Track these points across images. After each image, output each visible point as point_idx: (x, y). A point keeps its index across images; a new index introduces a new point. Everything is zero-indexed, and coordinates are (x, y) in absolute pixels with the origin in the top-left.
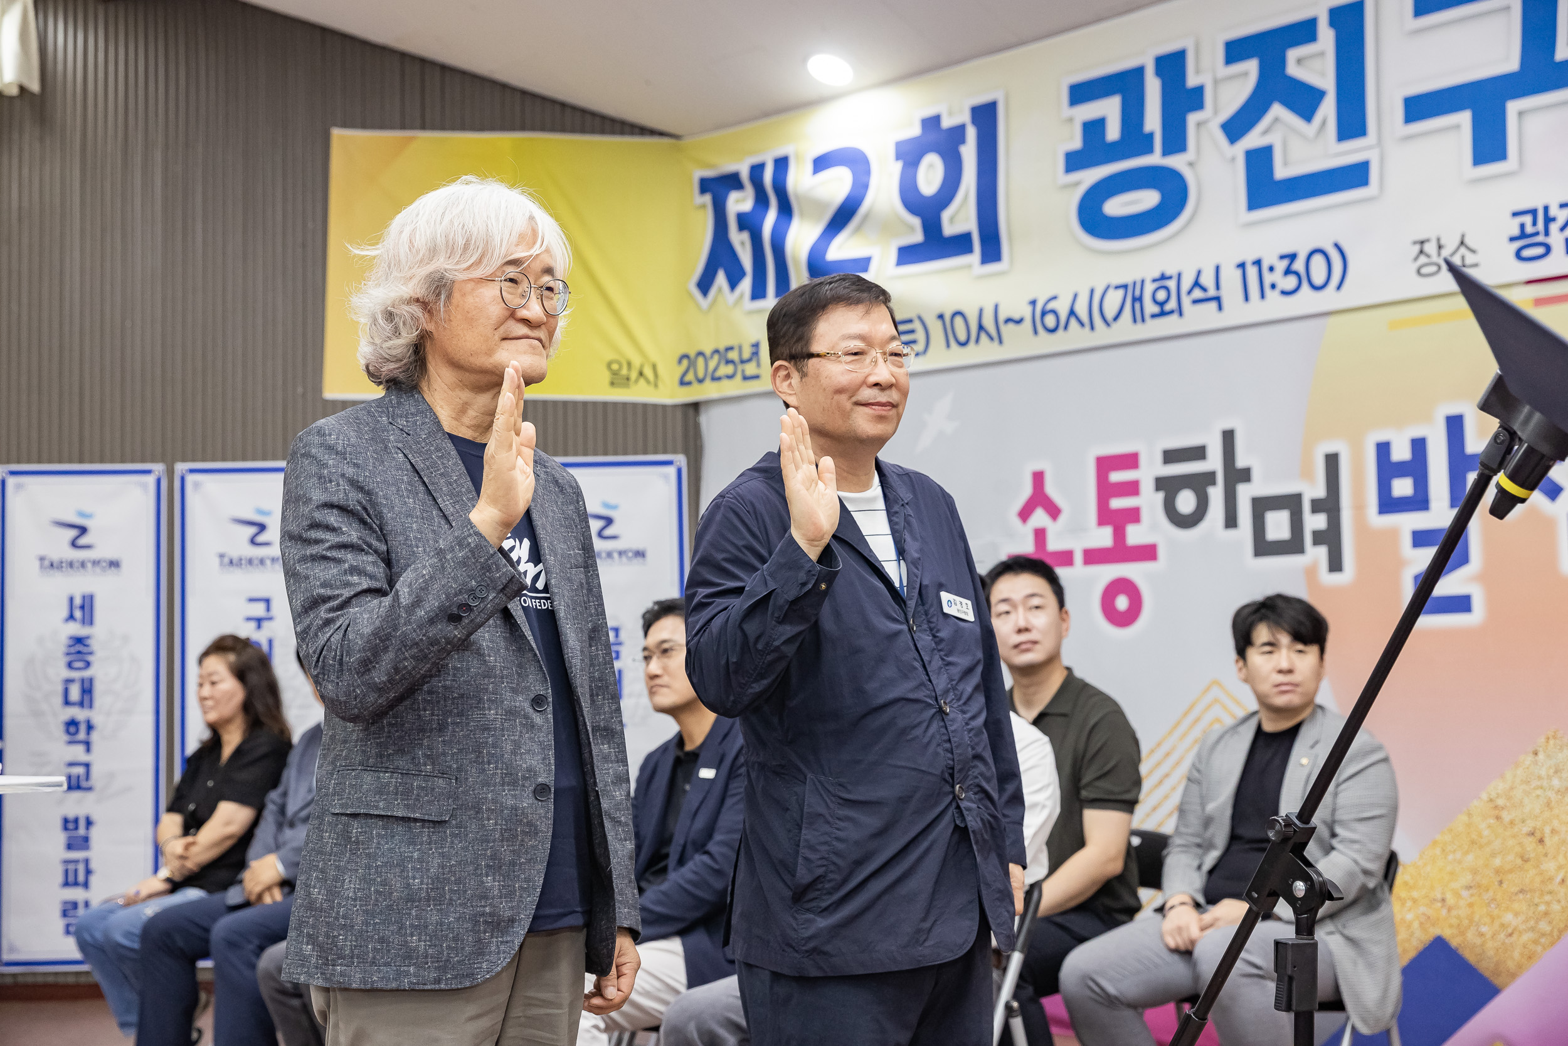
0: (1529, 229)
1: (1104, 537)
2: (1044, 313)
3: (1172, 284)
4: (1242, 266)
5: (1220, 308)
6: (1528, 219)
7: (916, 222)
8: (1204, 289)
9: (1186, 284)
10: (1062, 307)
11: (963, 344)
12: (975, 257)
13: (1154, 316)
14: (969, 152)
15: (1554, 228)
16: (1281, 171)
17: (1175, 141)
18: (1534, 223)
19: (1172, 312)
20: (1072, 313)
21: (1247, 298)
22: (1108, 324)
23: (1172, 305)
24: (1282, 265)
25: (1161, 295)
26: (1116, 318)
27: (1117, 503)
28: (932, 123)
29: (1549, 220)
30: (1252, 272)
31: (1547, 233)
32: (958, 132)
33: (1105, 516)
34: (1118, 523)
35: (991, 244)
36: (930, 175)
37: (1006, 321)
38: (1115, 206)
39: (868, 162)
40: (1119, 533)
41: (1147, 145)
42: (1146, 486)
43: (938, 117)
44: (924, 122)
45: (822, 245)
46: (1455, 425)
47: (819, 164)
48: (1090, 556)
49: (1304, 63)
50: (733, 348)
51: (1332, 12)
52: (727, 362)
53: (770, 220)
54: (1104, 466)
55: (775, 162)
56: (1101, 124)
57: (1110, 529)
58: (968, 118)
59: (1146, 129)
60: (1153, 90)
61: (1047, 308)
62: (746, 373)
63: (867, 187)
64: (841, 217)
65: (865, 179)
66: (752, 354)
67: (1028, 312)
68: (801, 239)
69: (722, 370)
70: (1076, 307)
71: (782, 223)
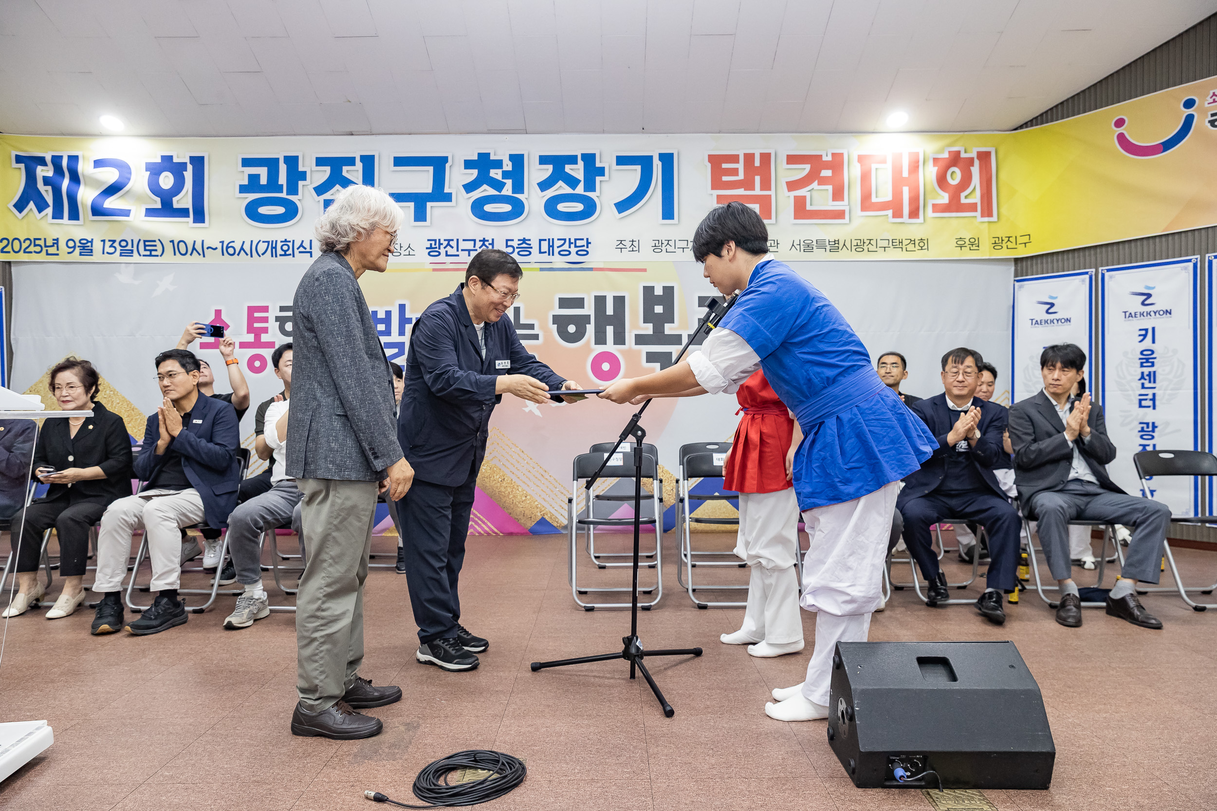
0: (433, 246)
1: (249, 338)
3: (290, 244)
6: (433, 243)
7: (158, 200)
9: (296, 246)
10: (237, 246)
11: (184, 255)
12: (191, 219)
13: (281, 255)
14: (188, 175)
15: (442, 247)
17: (293, 189)
18: (435, 244)
19: (290, 255)
20: (242, 249)
22: (260, 256)
23: (290, 252)
25: (285, 248)
26: (263, 254)
27: (257, 325)
28: (167, 159)
29: (440, 244)
31: (439, 249)
32: (183, 166)
33: (252, 330)
34: (257, 333)
35: (199, 216)
36: (166, 181)
37: (208, 248)
38: (263, 210)
39: (130, 168)
40: (257, 337)
41: (279, 189)
42: (272, 319)
43: (171, 157)
44: (163, 157)
45: (100, 200)
46: (402, 308)
47: (98, 163)
48: (243, 345)
49: (350, 172)
50: (40, 239)
51: (362, 157)
52: (35, 245)
53: (66, 183)
54: (251, 310)
55: (70, 157)
56: (257, 177)
57: (253, 335)
58: (187, 160)
59: (280, 183)
60: (283, 168)
61: (230, 245)
62: (49, 252)
63: (129, 179)
64: (113, 190)
65: (128, 176)
66: (54, 243)
67: (219, 246)
68: (86, 195)
69: (32, 249)
70: (244, 247)
71: (74, 186)
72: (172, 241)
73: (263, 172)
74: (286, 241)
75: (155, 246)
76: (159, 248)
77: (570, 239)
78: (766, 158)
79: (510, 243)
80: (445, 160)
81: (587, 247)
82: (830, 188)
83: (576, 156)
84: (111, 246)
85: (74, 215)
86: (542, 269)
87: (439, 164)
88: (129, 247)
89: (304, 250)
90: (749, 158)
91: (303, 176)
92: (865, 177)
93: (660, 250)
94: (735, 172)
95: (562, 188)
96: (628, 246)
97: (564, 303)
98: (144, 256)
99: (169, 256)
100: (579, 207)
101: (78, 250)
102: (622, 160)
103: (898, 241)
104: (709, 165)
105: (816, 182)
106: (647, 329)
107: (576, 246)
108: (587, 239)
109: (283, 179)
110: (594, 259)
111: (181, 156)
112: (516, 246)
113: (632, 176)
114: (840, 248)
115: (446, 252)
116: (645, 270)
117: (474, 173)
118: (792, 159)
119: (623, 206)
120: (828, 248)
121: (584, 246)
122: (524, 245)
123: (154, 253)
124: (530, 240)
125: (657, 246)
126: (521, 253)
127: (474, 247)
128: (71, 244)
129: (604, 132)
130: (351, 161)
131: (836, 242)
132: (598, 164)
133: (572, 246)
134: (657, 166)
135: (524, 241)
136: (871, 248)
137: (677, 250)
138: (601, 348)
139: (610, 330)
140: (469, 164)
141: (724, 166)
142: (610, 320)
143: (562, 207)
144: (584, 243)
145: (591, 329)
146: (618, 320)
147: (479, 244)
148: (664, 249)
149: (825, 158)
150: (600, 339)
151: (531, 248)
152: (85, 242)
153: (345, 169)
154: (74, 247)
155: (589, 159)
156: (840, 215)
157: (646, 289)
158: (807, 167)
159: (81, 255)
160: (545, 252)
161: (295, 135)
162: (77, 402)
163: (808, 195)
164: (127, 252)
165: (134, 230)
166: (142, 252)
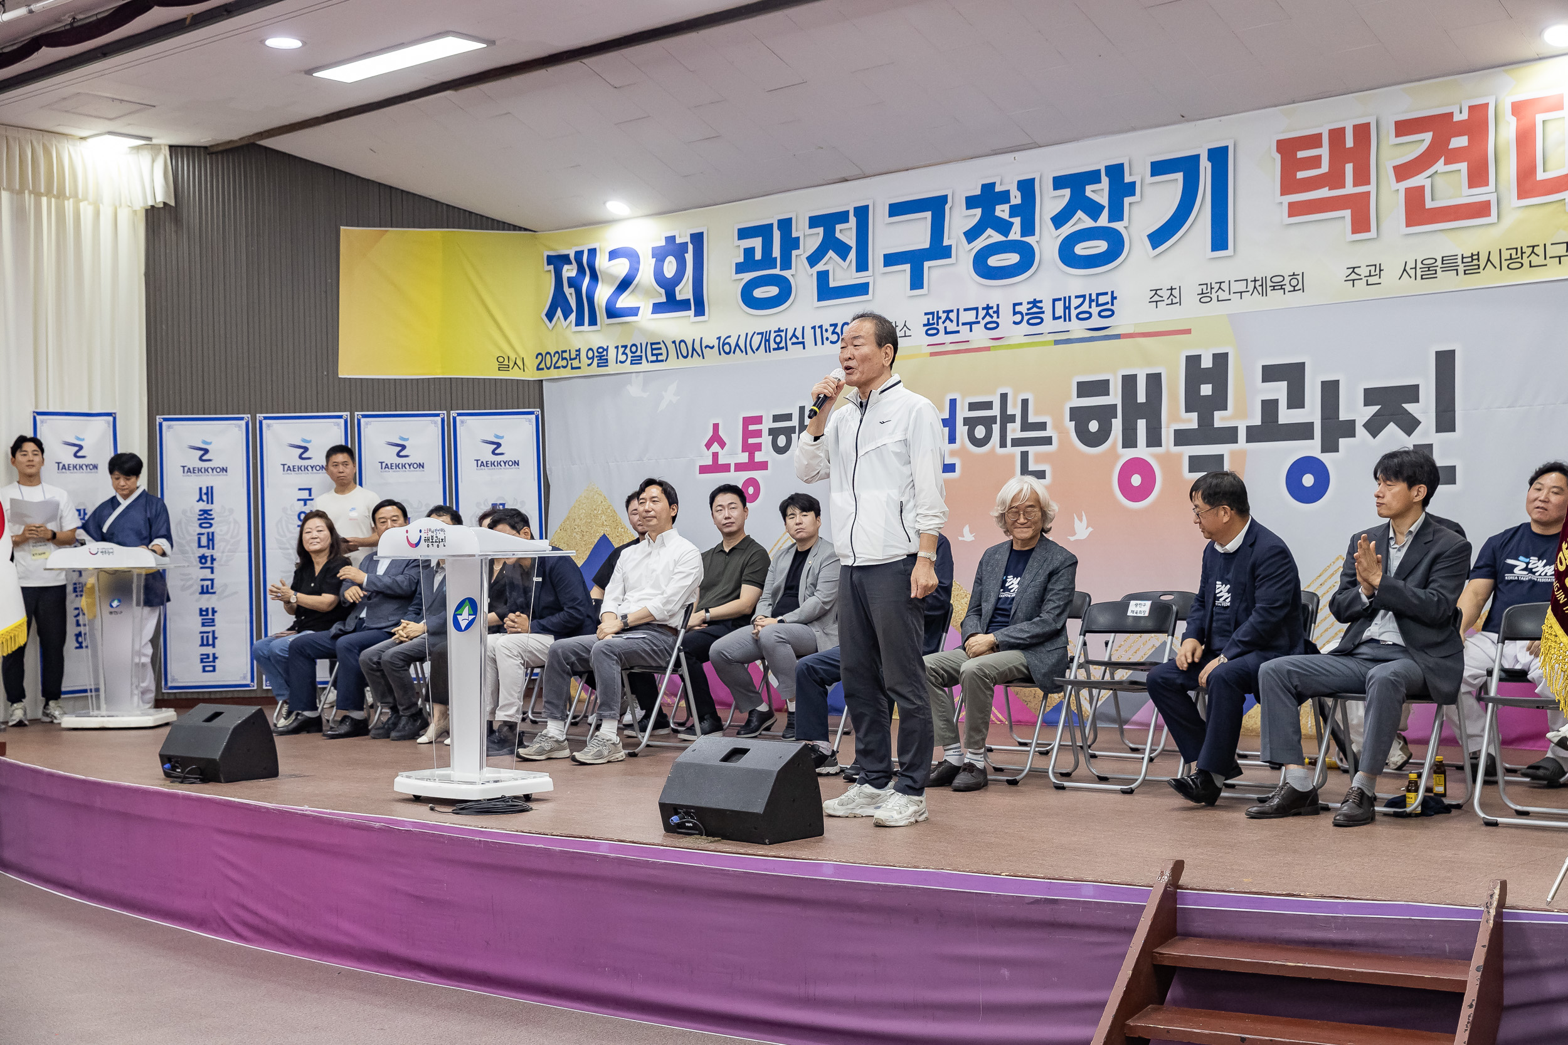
0: (931, 322)
1: (744, 458)
2: (724, 345)
3: (783, 334)
4: (814, 328)
5: (804, 348)
6: (930, 317)
7: (663, 292)
8: (798, 338)
9: (789, 336)
10: (733, 342)
11: (685, 357)
12: (692, 312)
13: (774, 349)
14: (690, 257)
15: (941, 321)
16: (832, 284)
17: (787, 264)
18: (933, 320)
19: (783, 348)
20: (737, 345)
21: (816, 345)
22: (754, 352)
23: (783, 344)
24: (831, 329)
25: (778, 339)
26: (757, 350)
27: (751, 441)
28: (671, 240)
29: (939, 318)
30: (818, 331)
31: (938, 325)
32: (685, 247)
33: (746, 447)
34: (751, 451)
35: (699, 307)
36: (670, 268)
37: (706, 347)
38: (759, 293)
39: (639, 257)
40: (751, 456)
41: (773, 264)
42: (765, 433)
43: (674, 237)
44: (667, 239)
45: (614, 299)
47: (613, 255)
48: (738, 467)
49: (843, 232)
50: (565, 351)
51: (855, 209)
52: (563, 359)
53: (586, 282)
54: (746, 422)
55: (590, 251)
56: (753, 250)
57: (747, 453)
58: (690, 239)
59: (773, 256)
60: (777, 236)
61: (726, 341)
62: (573, 366)
63: (638, 270)
64: (624, 285)
65: (637, 266)
66: (577, 355)
67: (717, 343)
68: (603, 292)
69: (561, 363)
70: (739, 342)
71: (592, 285)
72: (674, 342)
73: (757, 245)
74: (779, 330)
75: (660, 349)
76: (664, 351)
77: (1090, 295)
78: (1364, 131)
79: (1018, 308)
80: (944, 199)
81: (1112, 305)
82: (1463, 166)
83: (1099, 171)
84: (624, 353)
85: (593, 319)
86: (1057, 342)
87: (936, 206)
88: (638, 353)
89: (796, 341)
90: (1337, 135)
91: (796, 243)
92: (1525, 139)
93: (1209, 299)
94: (1316, 162)
95: (1081, 223)
96: (1165, 298)
97: (1085, 389)
98: (651, 361)
99: (672, 362)
100: (1101, 246)
102: (1158, 168)
104: (1278, 157)
105: (1441, 160)
106: (1190, 421)
107: (1098, 305)
108: (1112, 292)
109: (776, 250)
110: (1121, 321)
111: (684, 234)
112: (1025, 311)
113: (1171, 190)
114: (1482, 267)
115: (945, 328)
116: (1188, 331)
117: (977, 215)
118: (1406, 127)
119: (1158, 238)
121: (1108, 303)
122: (1035, 310)
123: (659, 358)
124: (1041, 302)
125: (1206, 294)
126: (1031, 321)
127: (977, 318)
130: (844, 217)
131: (1474, 257)
132: (1127, 179)
133: (1094, 304)
134: (1205, 168)
135: (1035, 303)
136: (1536, 261)
137: (1232, 296)
138: (1130, 454)
139: (1141, 425)
140: (971, 202)
141: (1300, 154)
142: (1141, 411)
143: (1080, 249)
144: (1108, 298)
145: (1117, 424)
146: (1153, 410)
147: (982, 313)
148: (1214, 296)
149: (1457, 118)
150: (1129, 439)
151: (1043, 312)
152: (602, 350)
153: (838, 227)
154: (593, 358)
155: (1115, 173)
156: (1481, 210)
157: (1189, 358)
158: (1428, 137)
159: (598, 366)
160: (1060, 317)
161: (788, 191)
163: (1427, 184)
164: (637, 360)
165: (643, 331)
166: (651, 358)
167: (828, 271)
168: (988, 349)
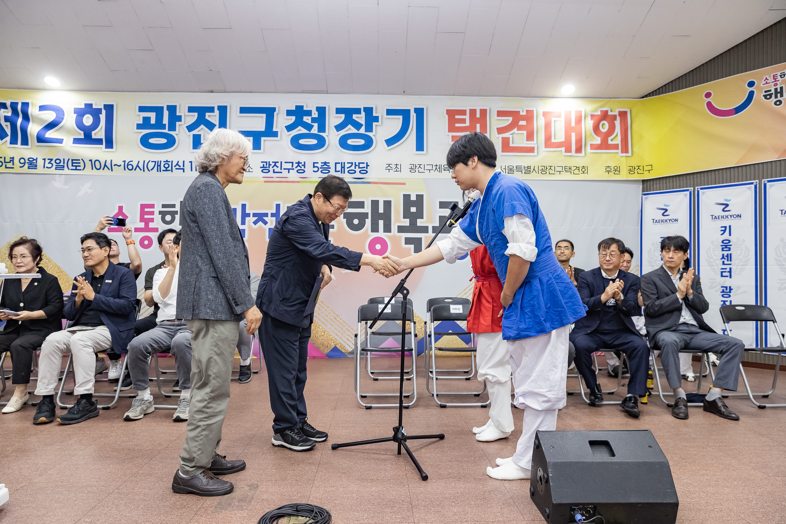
1: (141, 225)
3: (170, 164)
4: (191, 162)
5: (184, 172)
6: (265, 164)
7: (82, 133)
9: (174, 164)
10: (134, 164)
11: (98, 169)
12: (104, 146)
13: (163, 171)
14: (103, 117)
15: (271, 167)
17: (172, 127)
19: (170, 170)
21: (192, 170)
22: (149, 171)
23: (170, 168)
25: (166, 166)
26: (151, 170)
27: (147, 217)
28: (89, 106)
29: (270, 165)
31: (269, 168)
32: (99, 111)
33: (143, 220)
34: (147, 222)
35: (109, 143)
36: (88, 120)
37: (115, 165)
38: (152, 141)
39: (63, 112)
40: (147, 225)
41: (164, 127)
42: (156, 213)
43: (91, 105)
44: (86, 105)
45: (43, 132)
46: (244, 206)
47: (42, 108)
48: (137, 230)
49: (210, 117)
50: (1, 158)
51: (218, 106)
53: (20, 121)
54: (143, 206)
55: (23, 103)
56: (149, 118)
57: (144, 223)
58: (102, 107)
59: (164, 123)
60: (166, 113)
61: (129, 163)
62: (7, 166)
63: (63, 119)
64: (51, 126)
65: (62, 116)
66: (11, 160)
67: (122, 164)
68: (33, 129)
70: (139, 165)
71: (25, 123)
72: (91, 160)
73: (152, 116)
74: (167, 161)
75: (79, 163)
76: (82, 164)
77: (355, 163)
78: (484, 112)
79: (316, 165)
80: (274, 109)
81: (367, 168)
82: (525, 132)
83: (360, 109)
84: (49, 163)
85: (25, 142)
87: (270, 112)
88: (62, 164)
89: (179, 167)
90: (473, 112)
91: (179, 119)
92: (548, 126)
93: (415, 171)
94: (464, 121)
95: (350, 130)
96: (393, 168)
97: (352, 205)
98: (71, 169)
99: (88, 171)
100: (362, 142)
101: (27, 165)
102: (390, 112)
103: (568, 167)
104: (447, 116)
105: (516, 129)
106: (405, 222)
107: (359, 168)
108: (367, 163)
109: (166, 121)
110: (371, 176)
111: (98, 104)
112: (320, 166)
113: (396, 123)
114: (531, 172)
115: (274, 170)
116: (404, 184)
117: (293, 119)
118: (501, 114)
119: (390, 142)
120: (524, 171)
121: (364, 167)
122: (325, 166)
123: (78, 168)
124: (329, 163)
125: (413, 168)
126: (323, 171)
127: (292, 167)
128: (22, 161)
129: (378, 93)
130: (211, 110)
131: (529, 167)
132: (374, 114)
133: (357, 167)
134: (413, 116)
135: (325, 163)
136: (551, 172)
137: (425, 171)
138: (375, 235)
139: (381, 223)
140: (289, 113)
141: (457, 117)
142: (381, 216)
143: (350, 142)
144: (365, 165)
145: (368, 222)
146: (387, 217)
147: (295, 165)
148: (417, 170)
149: (521, 113)
150: (375, 229)
151: (330, 168)
152: (32, 160)
153: (207, 114)
154: (24, 163)
155: (369, 111)
156: (531, 150)
157: (405, 196)
158: (510, 119)
159: (29, 168)
160: (339, 171)
161: (174, 92)
162: (27, 267)
163: (511, 137)
164: (60, 167)
165: (66, 152)
166: (70, 167)
167: (200, 135)
168: (298, 182)
